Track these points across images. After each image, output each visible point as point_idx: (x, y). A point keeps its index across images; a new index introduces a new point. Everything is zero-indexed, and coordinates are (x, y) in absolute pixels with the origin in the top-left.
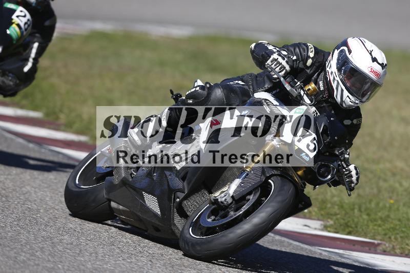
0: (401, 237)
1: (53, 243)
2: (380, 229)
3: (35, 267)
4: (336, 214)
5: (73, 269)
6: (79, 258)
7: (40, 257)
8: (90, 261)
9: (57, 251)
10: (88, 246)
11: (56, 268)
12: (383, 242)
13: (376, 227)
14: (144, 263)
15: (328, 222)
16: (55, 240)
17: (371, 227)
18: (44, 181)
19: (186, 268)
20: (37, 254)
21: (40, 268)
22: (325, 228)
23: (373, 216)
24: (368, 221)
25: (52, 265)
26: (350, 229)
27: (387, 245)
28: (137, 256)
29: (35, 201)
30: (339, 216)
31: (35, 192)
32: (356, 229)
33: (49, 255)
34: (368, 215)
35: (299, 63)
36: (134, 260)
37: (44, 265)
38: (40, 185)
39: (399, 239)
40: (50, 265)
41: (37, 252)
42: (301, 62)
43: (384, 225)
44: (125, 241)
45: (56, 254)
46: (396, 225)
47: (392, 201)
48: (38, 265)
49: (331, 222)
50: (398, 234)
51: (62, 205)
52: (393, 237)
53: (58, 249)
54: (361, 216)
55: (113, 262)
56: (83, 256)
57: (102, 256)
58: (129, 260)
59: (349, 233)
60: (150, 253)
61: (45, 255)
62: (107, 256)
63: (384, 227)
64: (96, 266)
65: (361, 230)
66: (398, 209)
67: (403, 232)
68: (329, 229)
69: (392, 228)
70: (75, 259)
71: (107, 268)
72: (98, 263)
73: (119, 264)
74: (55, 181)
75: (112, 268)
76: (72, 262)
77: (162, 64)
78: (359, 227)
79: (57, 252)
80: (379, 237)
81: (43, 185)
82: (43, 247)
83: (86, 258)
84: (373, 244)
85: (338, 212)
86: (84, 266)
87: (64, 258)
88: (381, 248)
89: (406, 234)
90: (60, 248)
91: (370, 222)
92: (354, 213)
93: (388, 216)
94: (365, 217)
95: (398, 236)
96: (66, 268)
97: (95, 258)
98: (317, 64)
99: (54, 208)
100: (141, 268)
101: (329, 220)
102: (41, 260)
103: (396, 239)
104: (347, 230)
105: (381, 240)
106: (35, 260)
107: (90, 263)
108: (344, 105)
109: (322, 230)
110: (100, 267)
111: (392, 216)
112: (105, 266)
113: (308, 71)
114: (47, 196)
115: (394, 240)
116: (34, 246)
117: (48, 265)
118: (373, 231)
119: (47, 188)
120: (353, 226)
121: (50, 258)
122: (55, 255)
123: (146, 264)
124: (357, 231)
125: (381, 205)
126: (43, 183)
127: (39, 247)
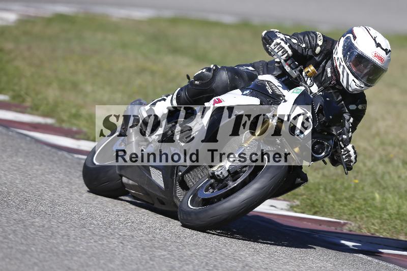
0: (367, 217)
1: (25, 226)
2: (346, 208)
3: (9, 250)
4: (302, 195)
5: (46, 252)
6: (51, 241)
7: (13, 239)
8: (62, 243)
9: (30, 233)
10: (59, 229)
11: (29, 250)
12: (349, 222)
13: (341, 207)
14: (115, 245)
15: (295, 202)
16: (27, 222)
17: (337, 207)
18: (13, 164)
19: (157, 249)
20: (10, 237)
21: (14, 250)
22: (292, 208)
23: (338, 196)
24: (333, 201)
25: (25, 248)
26: (317, 209)
27: (353, 224)
28: (109, 238)
29: (5, 183)
30: (305, 196)
31: (5, 175)
32: (322, 209)
33: (22, 237)
34: (334, 195)
35: (308, 50)
36: (105, 242)
37: (18, 248)
38: (9, 168)
39: (365, 219)
40: (23, 248)
41: (10, 234)
42: (310, 50)
43: (349, 205)
44: (95, 223)
45: (29, 236)
46: (362, 205)
47: (357, 181)
48: (12, 248)
49: (298, 203)
50: (363, 213)
51: (31, 188)
52: (358, 217)
53: (30, 232)
54: (326, 196)
55: (86, 244)
56: (55, 239)
57: (74, 239)
58: (100, 242)
59: (315, 214)
60: (120, 235)
61: (18, 237)
62: (79, 239)
63: (349, 207)
64: (68, 248)
65: (326, 210)
66: (363, 189)
67: (368, 211)
68: (295, 209)
69: (359, 208)
70: (48, 241)
71: (79, 250)
72: (70, 245)
73: (91, 245)
74: (24, 164)
75: (84, 250)
76: (45, 245)
77: (124, 46)
78: (325, 207)
79: (30, 235)
80: (345, 217)
81: (12, 167)
82: (15, 230)
83: (59, 241)
84: (339, 223)
85: (303, 192)
86: (56, 248)
87: (37, 241)
88: (347, 228)
89: (371, 214)
90: (32, 231)
91: (336, 202)
92: (319, 193)
93: (353, 196)
94: (330, 197)
95: (364, 216)
96: (39, 250)
97: (66, 240)
98: (325, 52)
99: (23, 191)
100: (112, 250)
101: (295, 201)
102: (14, 242)
103: (362, 219)
104: (313, 211)
105: (347, 220)
106: (8, 243)
107: (62, 246)
108: (350, 89)
109: (288, 210)
110: (73, 249)
111: (357, 196)
112: (77, 248)
113: (317, 58)
114: (17, 179)
115: (359, 220)
116: (6, 229)
117: (22, 248)
118: (339, 211)
119: (15, 170)
120: (319, 206)
121: (23, 240)
122: (28, 238)
123: (118, 246)
124: (323, 211)
125: (346, 185)
126: (12, 166)
127: (11, 230)
